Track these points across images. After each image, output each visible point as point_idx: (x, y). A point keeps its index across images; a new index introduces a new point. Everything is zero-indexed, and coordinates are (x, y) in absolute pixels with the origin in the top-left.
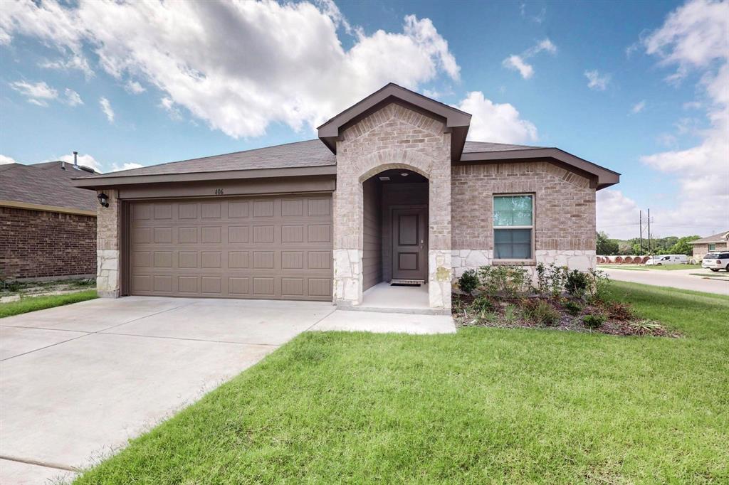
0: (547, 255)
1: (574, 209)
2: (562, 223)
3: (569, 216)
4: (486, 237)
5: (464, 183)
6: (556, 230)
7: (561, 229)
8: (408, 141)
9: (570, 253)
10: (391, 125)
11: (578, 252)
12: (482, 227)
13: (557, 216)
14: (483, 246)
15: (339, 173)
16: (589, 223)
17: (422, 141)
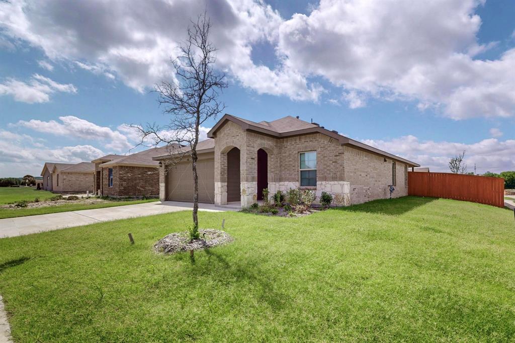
0: (322, 184)
1: (334, 158)
2: (329, 166)
3: (331, 162)
4: (295, 175)
5: (286, 147)
6: (325, 170)
7: (328, 170)
8: (234, 136)
9: (332, 183)
10: (229, 130)
11: (336, 182)
12: (294, 170)
13: (326, 163)
14: (294, 180)
15: (215, 151)
16: (341, 166)
17: (238, 136)
